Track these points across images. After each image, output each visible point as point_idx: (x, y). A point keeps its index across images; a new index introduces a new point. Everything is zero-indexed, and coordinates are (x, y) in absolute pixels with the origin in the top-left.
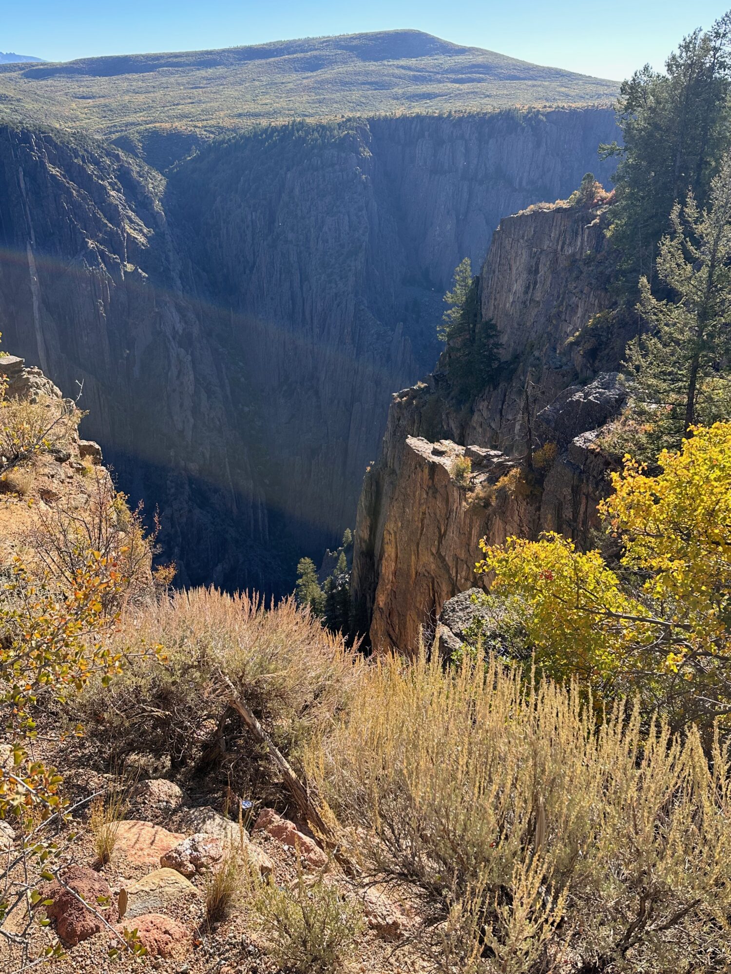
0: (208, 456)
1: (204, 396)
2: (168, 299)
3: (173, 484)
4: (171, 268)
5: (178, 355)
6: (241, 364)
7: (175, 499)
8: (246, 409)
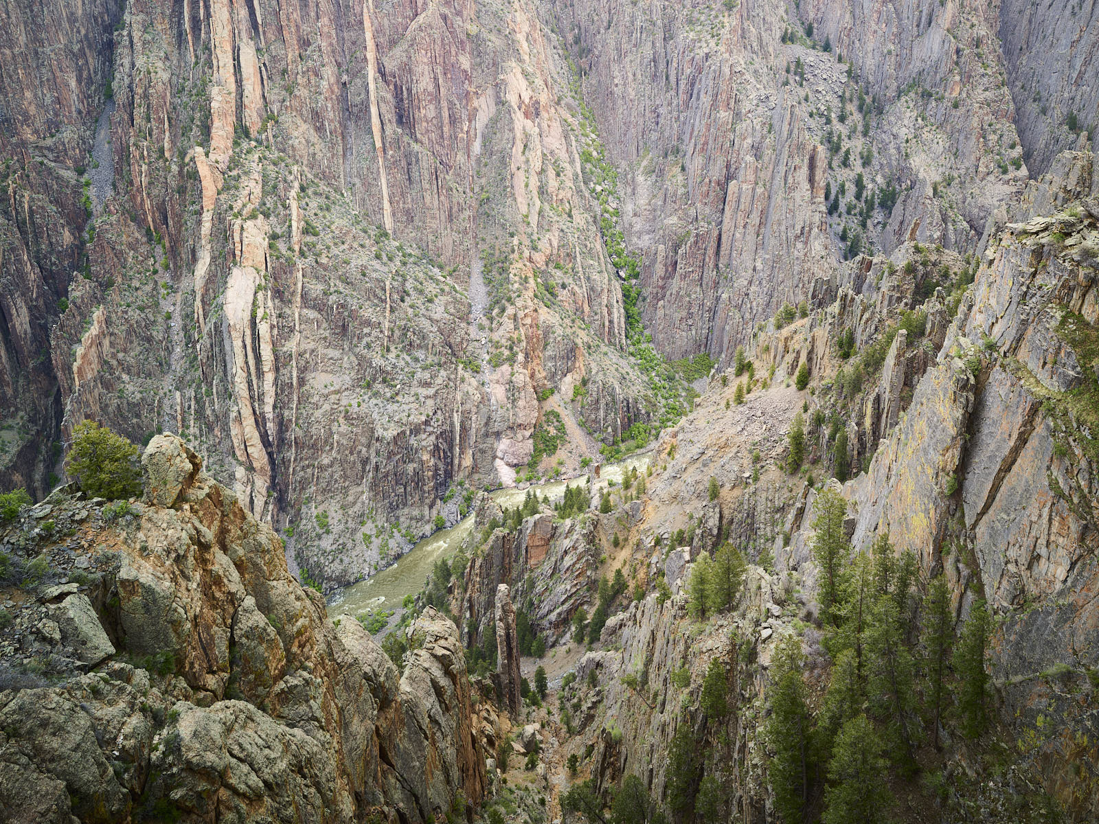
0: (555, 244)
1: (551, 173)
2: (514, 64)
3: (517, 279)
4: (517, 30)
5: (524, 127)
6: (594, 136)
7: (519, 296)
8: (599, 188)
